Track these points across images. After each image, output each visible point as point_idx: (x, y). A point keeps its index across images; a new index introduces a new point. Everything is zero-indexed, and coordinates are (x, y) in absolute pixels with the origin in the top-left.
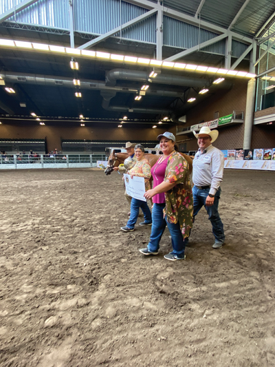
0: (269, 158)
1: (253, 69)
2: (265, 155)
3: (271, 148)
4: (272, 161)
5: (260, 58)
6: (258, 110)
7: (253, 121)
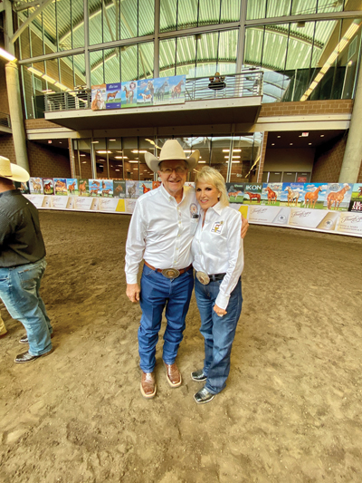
0: (51, 191)
1: (12, 47)
2: (46, 187)
3: (51, 177)
4: (55, 196)
5: (21, 30)
6: (29, 118)
7: (26, 135)
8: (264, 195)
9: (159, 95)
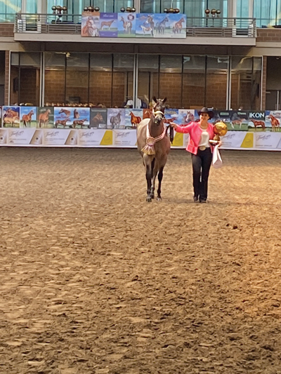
8: (268, 123)
9: (159, 29)
